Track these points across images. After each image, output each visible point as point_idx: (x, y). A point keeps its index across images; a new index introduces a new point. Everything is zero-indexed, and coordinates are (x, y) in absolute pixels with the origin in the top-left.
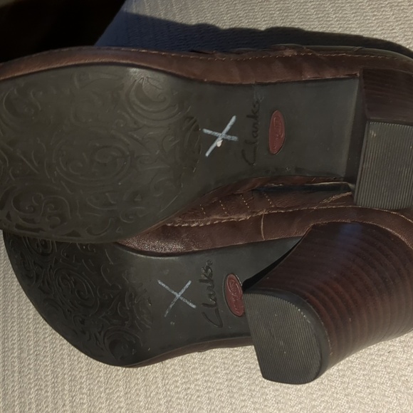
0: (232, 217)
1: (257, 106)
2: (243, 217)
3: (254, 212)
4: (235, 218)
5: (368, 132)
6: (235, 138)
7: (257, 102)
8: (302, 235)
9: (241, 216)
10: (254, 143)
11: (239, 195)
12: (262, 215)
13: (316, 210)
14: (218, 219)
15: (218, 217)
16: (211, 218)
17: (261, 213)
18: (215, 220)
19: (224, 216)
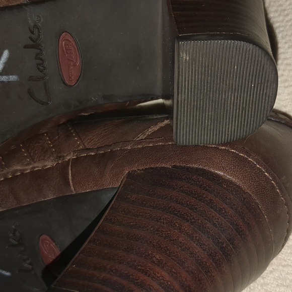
0: (36, 165)
1: (36, 31)
2: (49, 164)
3: (60, 157)
4: (38, 166)
5: (179, 55)
6: (13, 78)
7: (35, 26)
8: (117, 185)
9: (46, 163)
10: (43, 78)
11: (43, 134)
12: (69, 160)
13: (131, 151)
14: (20, 170)
15: (19, 168)
16: (12, 169)
17: (68, 158)
18: (17, 171)
19: (26, 165)
